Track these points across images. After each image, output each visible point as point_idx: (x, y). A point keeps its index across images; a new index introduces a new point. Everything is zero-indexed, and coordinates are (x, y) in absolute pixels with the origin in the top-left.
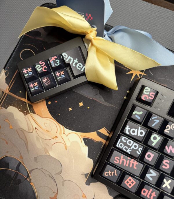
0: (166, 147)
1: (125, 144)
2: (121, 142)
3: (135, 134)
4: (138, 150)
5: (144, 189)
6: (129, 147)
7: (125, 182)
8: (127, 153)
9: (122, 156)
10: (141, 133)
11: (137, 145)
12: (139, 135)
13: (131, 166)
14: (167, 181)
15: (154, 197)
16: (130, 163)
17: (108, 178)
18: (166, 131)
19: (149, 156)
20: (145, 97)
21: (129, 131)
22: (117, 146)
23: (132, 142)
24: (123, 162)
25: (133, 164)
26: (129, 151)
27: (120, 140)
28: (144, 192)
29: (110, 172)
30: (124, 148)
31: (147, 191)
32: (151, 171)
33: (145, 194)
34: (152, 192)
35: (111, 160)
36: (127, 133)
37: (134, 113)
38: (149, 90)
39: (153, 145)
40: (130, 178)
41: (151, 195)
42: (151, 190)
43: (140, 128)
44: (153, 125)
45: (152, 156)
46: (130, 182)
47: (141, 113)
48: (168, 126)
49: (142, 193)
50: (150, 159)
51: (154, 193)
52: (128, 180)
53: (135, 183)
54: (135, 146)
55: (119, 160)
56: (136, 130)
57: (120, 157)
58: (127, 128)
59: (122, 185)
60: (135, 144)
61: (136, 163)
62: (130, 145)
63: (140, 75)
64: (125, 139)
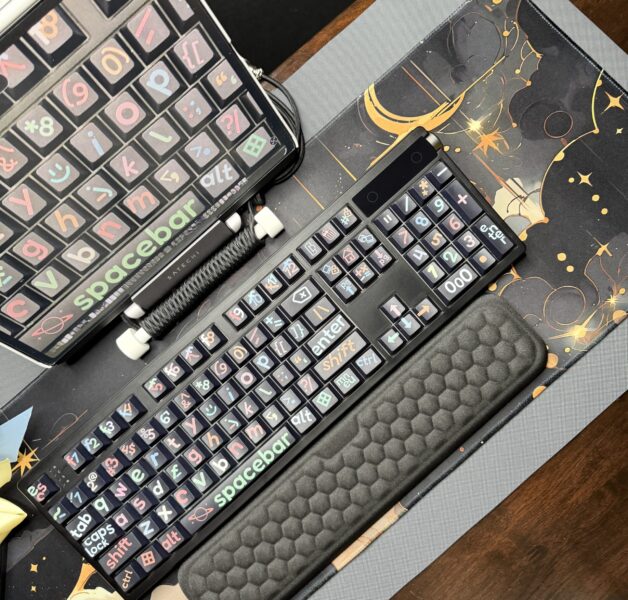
0: (116, 495)
1: (95, 544)
2: (89, 548)
3: (85, 526)
4: (108, 532)
5: (163, 545)
6: (100, 541)
7: (145, 565)
8: (108, 547)
9: (109, 554)
10: (87, 518)
11: (102, 529)
12: (88, 522)
13: (126, 549)
14: (162, 510)
15: (178, 536)
16: (122, 549)
17: (132, 585)
18: (94, 489)
19: (121, 520)
20: (41, 497)
21: (78, 533)
22: (92, 556)
23: (96, 534)
24: (117, 557)
25: (125, 545)
26: (105, 544)
27: (86, 549)
28: (166, 545)
29: (125, 580)
30: (98, 548)
31: (167, 541)
32: (142, 525)
33: (170, 546)
34: (171, 535)
35: (109, 573)
36: (80, 536)
37: (55, 518)
38: (32, 487)
39: (107, 510)
40: (142, 555)
41: (174, 539)
42: (168, 535)
43: (79, 517)
44: (81, 501)
45: (122, 516)
46: (148, 558)
47: (59, 509)
48: (88, 484)
49: (166, 549)
50: (126, 521)
51: (172, 533)
52: (144, 560)
53: (151, 552)
54: (103, 532)
55: (112, 560)
56: (81, 523)
57: (109, 558)
58: (74, 533)
59: (147, 571)
60: (99, 531)
61: (125, 540)
62: (98, 538)
63: (33, 457)
64: (88, 542)
